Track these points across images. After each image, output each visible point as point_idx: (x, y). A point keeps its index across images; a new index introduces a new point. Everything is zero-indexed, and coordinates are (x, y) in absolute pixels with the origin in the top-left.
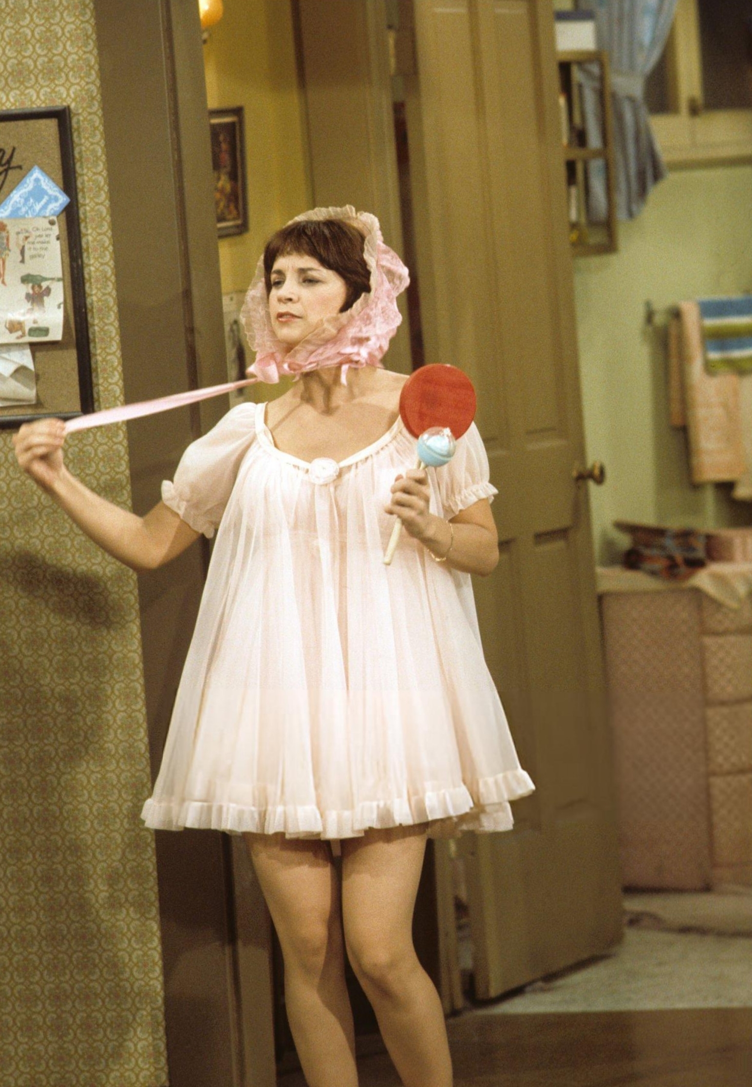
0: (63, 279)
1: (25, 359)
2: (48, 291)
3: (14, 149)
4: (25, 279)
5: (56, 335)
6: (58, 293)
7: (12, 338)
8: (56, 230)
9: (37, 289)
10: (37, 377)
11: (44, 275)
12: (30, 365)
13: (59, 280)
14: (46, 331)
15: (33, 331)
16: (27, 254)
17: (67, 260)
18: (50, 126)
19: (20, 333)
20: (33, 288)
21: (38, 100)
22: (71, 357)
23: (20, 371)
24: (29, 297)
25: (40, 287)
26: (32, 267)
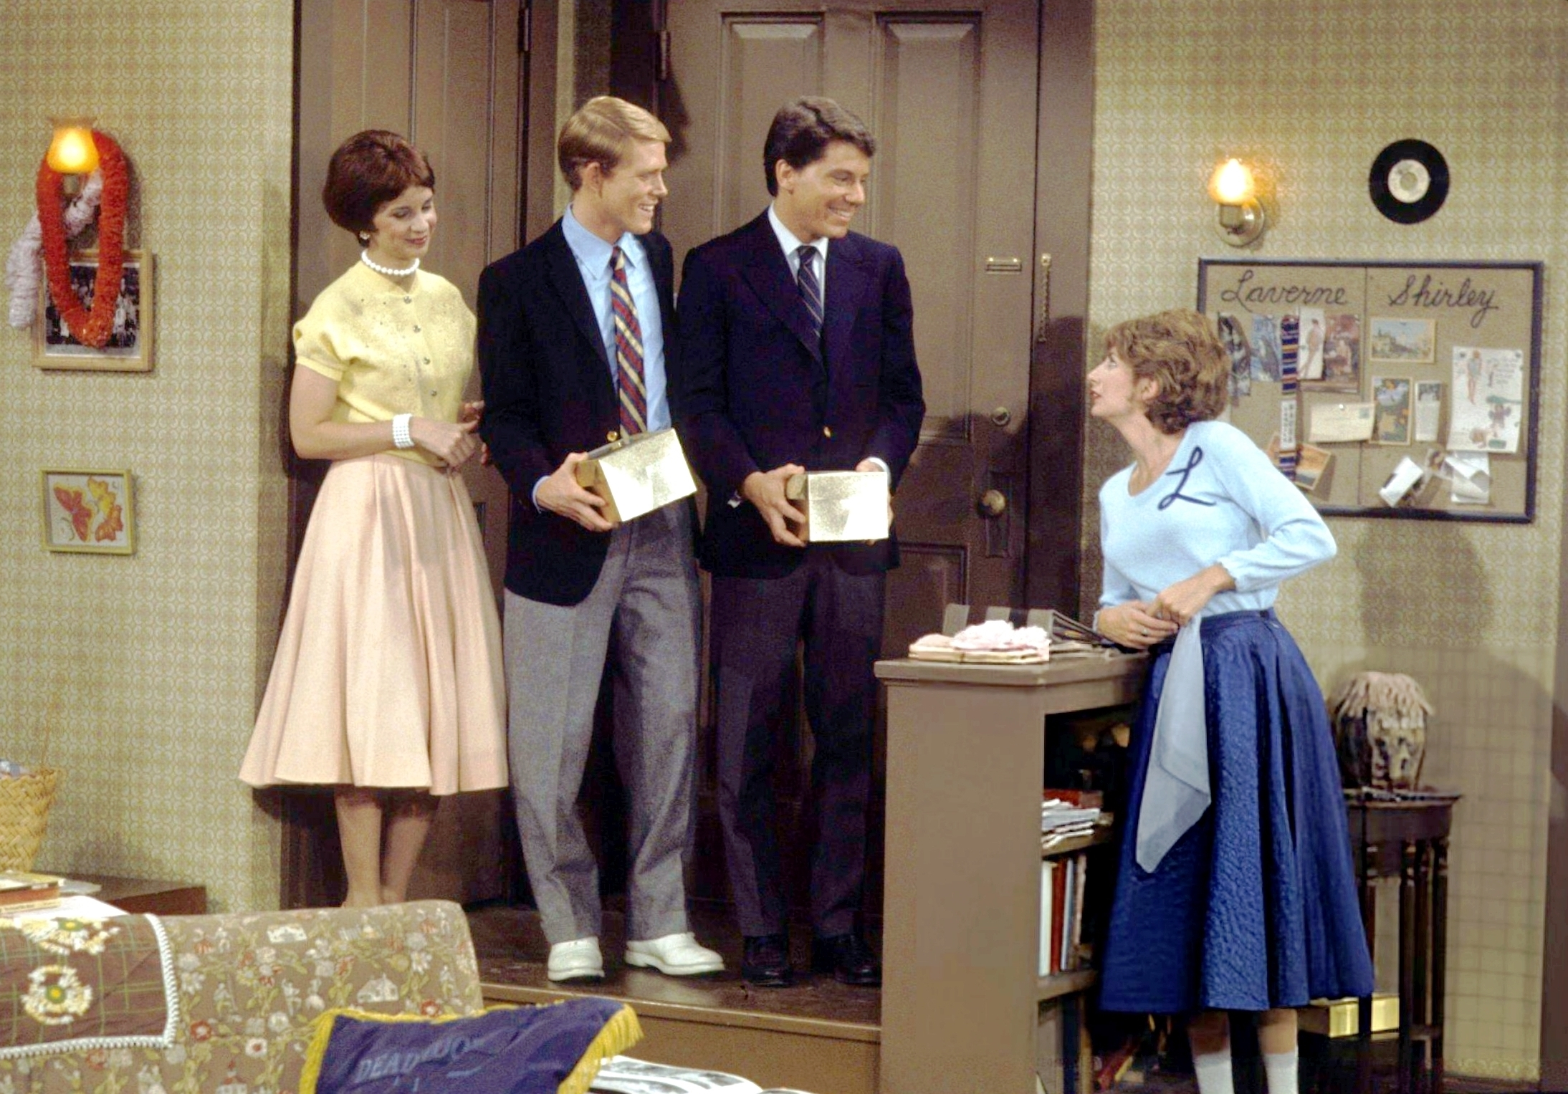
0: (1522, 403)
1: (1483, 465)
2: (1508, 412)
3: (1493, 292)
4: (1491, 400)
5: (1512, 446)
6: (1516, 415)
7: (1474, 447)
8: (1520, 362)
9: (1499, 408)
10: (1491, 481)
11: (1508, 398)
12: (1487, 471)
13: (1517, 403)
14: (1503, 444)
15: (1493, 443)
16: (1495, 378)
17: (1527, 388)
18: (1526, 277)
19: (1481, 444)
20: (1496, 407)
21: (1518, 252)
22: (1520, 468)
23: (1478, 475)
24: (1492, 415)
25: (1502, 407)
26: (1496, 391)
